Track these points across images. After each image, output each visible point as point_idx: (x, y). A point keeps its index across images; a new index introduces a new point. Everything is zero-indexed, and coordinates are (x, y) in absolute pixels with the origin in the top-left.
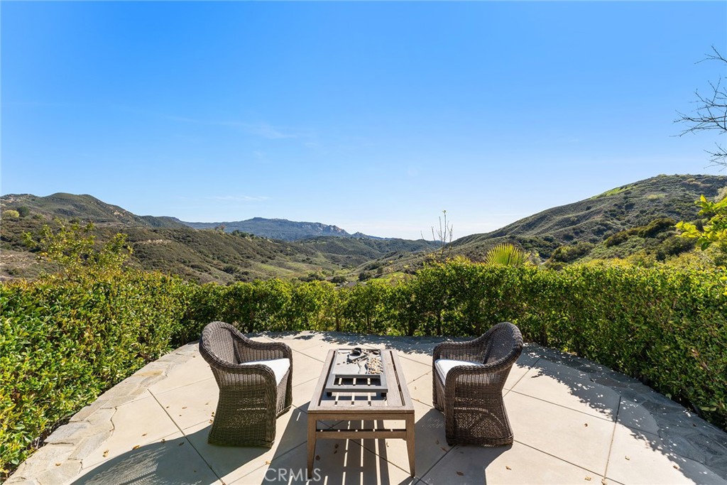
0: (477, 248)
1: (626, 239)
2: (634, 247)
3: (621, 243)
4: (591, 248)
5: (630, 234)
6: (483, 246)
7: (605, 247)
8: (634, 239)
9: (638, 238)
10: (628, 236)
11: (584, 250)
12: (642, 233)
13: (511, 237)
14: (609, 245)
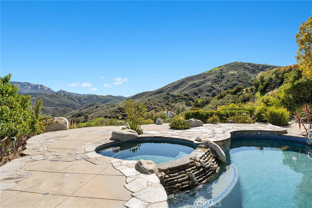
0: (149, 100)
1: (225, 95)
2: (228, 99)
3: (223, 97)
4: (211, 100)
5: (227, 93)
6: (152, 99)
7: (216, 99)
8: (228, 96)
9: (230, 95)
10: (226, 94)
11: (208, 101)
12: (231, 93)
13: (167, 94)
14: (218, 99)
